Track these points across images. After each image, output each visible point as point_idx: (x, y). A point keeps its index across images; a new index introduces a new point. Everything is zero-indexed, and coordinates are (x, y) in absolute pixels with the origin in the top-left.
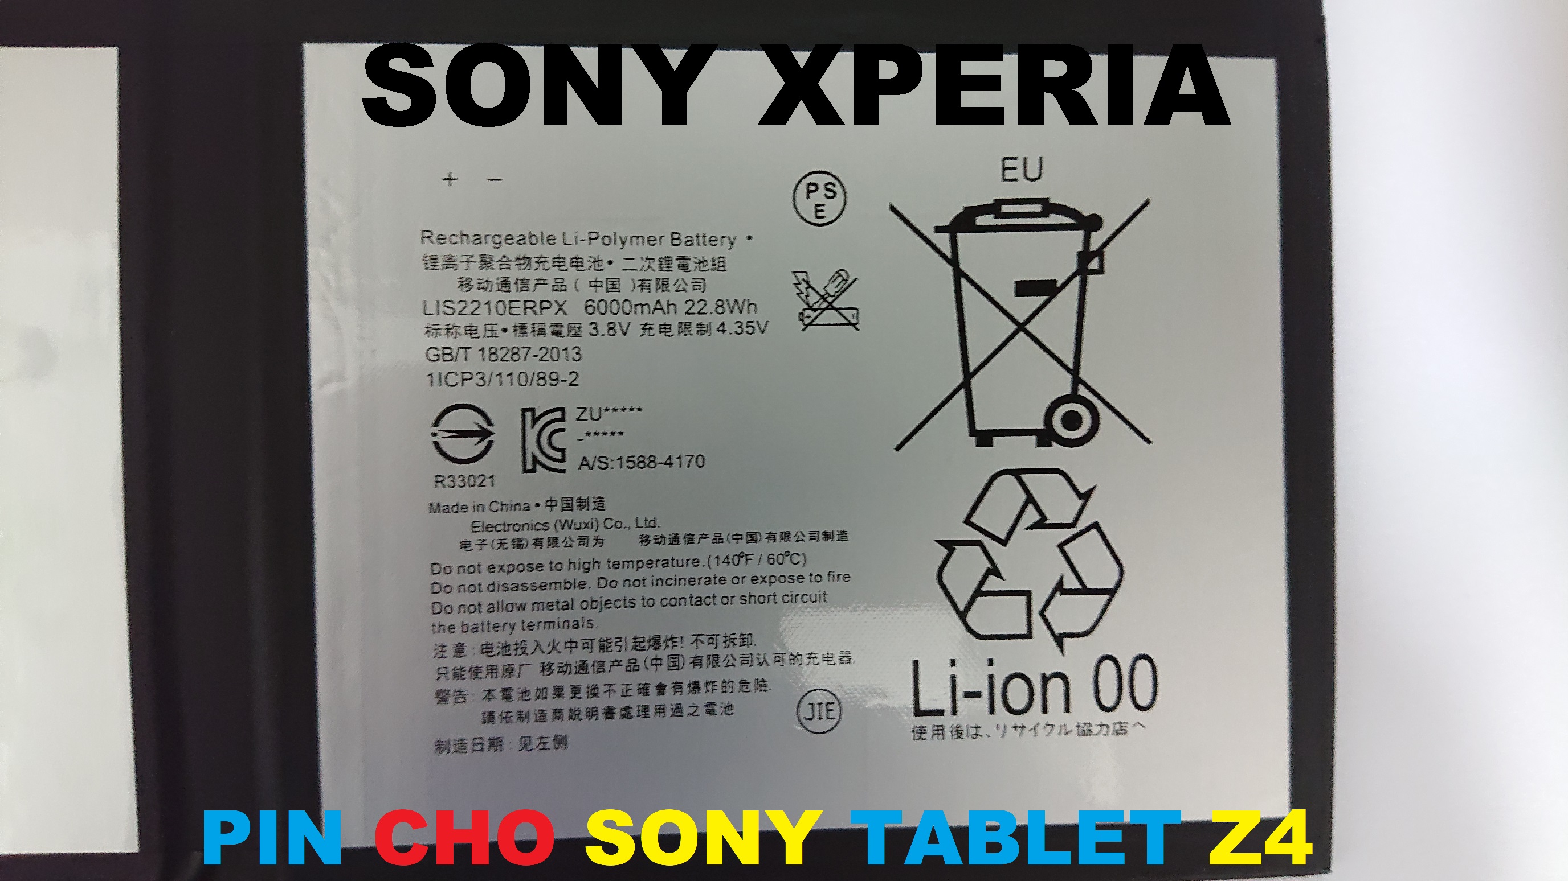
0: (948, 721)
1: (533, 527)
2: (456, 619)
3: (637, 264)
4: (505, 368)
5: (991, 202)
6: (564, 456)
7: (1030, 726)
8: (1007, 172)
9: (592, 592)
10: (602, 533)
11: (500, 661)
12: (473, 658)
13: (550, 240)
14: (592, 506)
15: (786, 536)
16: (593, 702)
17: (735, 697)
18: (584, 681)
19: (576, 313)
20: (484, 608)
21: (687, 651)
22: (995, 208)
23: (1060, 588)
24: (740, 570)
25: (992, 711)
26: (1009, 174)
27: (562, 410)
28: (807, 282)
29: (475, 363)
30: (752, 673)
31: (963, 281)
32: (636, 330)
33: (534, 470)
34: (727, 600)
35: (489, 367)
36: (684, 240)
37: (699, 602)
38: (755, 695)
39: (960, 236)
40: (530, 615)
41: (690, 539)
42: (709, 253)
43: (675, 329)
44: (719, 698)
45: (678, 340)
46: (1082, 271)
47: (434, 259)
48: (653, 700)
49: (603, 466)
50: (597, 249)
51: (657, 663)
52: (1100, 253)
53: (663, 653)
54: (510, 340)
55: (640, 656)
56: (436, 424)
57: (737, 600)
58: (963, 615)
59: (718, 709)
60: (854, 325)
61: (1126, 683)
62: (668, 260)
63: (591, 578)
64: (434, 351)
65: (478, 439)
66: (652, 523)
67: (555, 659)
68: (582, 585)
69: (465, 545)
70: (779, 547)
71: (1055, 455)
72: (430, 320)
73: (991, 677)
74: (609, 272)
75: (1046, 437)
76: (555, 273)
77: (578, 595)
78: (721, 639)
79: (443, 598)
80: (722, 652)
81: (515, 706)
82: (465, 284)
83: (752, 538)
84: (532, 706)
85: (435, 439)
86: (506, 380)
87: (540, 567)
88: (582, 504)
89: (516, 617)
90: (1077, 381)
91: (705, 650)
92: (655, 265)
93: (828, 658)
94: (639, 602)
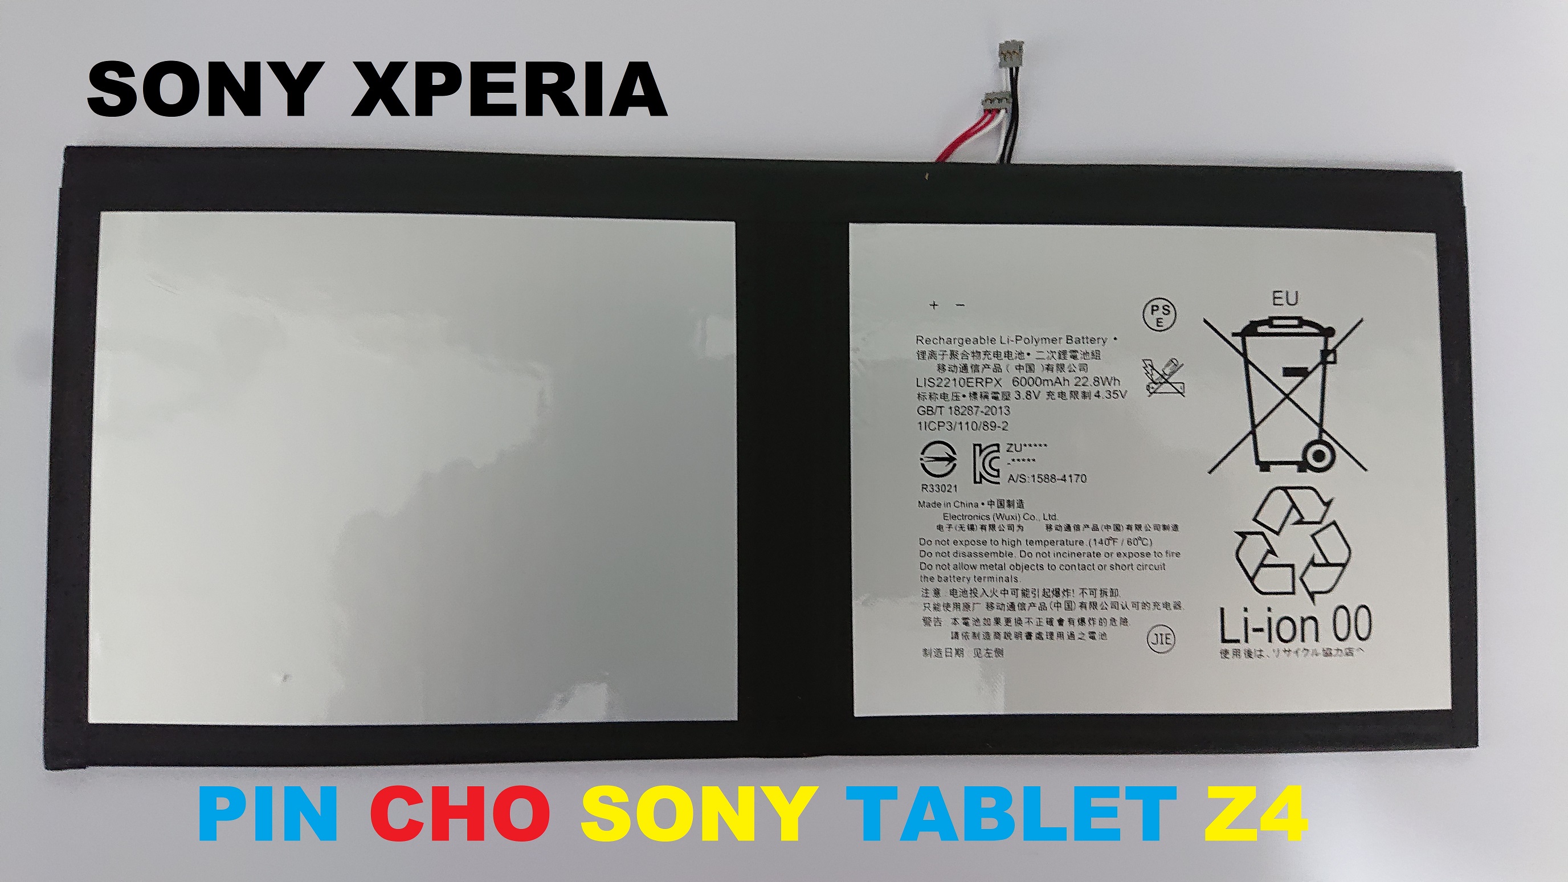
0: (1242, 646)
1: (980, 518)
2: (935, 573)
3: (1045, 355)
4: (964, 419)
5: (1267, 318)
6: (998, 474)
7: (1293, 649)
8: (1276, 300)
9: (1016, 559)
10: (1022, 523)
11: (961, 600)
12: (945, 598)
13: (993, 341)
14: (1016, 505)
15: (1139, 527)
16: (1018, 629)
17: (1108, 629)
18: (1013, 615)
19: (1007, 386)
20: (951, 567)
21: (1077, 599)
22: (1269, 322)
23: (1312, 563)
24: (1111, 548)
25: (1270, 641)
26: (1277, 301)
27: (998, 445)
28: (1152, 367)
29: (947, 416)
30: (1118, 614)
31: (1250, 367)
32: (1044, 395)
33: (981, 482)
34: (1102, 567)
35: (955, 419)
36: (1074, 340)
37: (1084, 568)
38: (1120, 628)
39: (1248, 339)
40: (979, 572)
41: (1077, 528)
42: (1090, 348)
43: (1068, 395)
44: (1098, 629)
45: (1070, 401)
46: (1324, 362)
47: (924, 353)
48: (1056, 628)
49: (1022, 480)
50: (1021, 346)
51: (1058, 605)
52: (1334, 351)
53: (1062, 600)
54: (967, 402)
55: (1047, 601)
56: (923, 453)
57: (1108, 568)
58: (1252, 579)
59: (1097, 636)
60: (1181, 393)
61: (1352, 623)
62: (1064, 352)
63: (1016, 551)
64: (922, 409)
65: (947, 462)
66: (1052, 517)
67: (994, 600)
68: (1011, 554)
69: (940, 527)
70: (1134, 534)
71: (1309, 478)
72: (920, 390)
73: (1270, 619)
74: (1028, 360)
75: (1303, 466)
76: (995, 361)
77: (1008, 561)
78: (1098, 592)
79: (927, 560)
80: (1099, 600)
81: (971, 629)
82: (941, 368)
83: (1117, 528)
84: (981, 629)
85: (922, 462)
86: (964, 426)
87: (984, 543)
88: (1010, 504)
89: (970, 573)
90: (1322, 431)
91: (1088, 599)
92: (1056, 356)
93: (1166, 605)
94: (1046, 567)
